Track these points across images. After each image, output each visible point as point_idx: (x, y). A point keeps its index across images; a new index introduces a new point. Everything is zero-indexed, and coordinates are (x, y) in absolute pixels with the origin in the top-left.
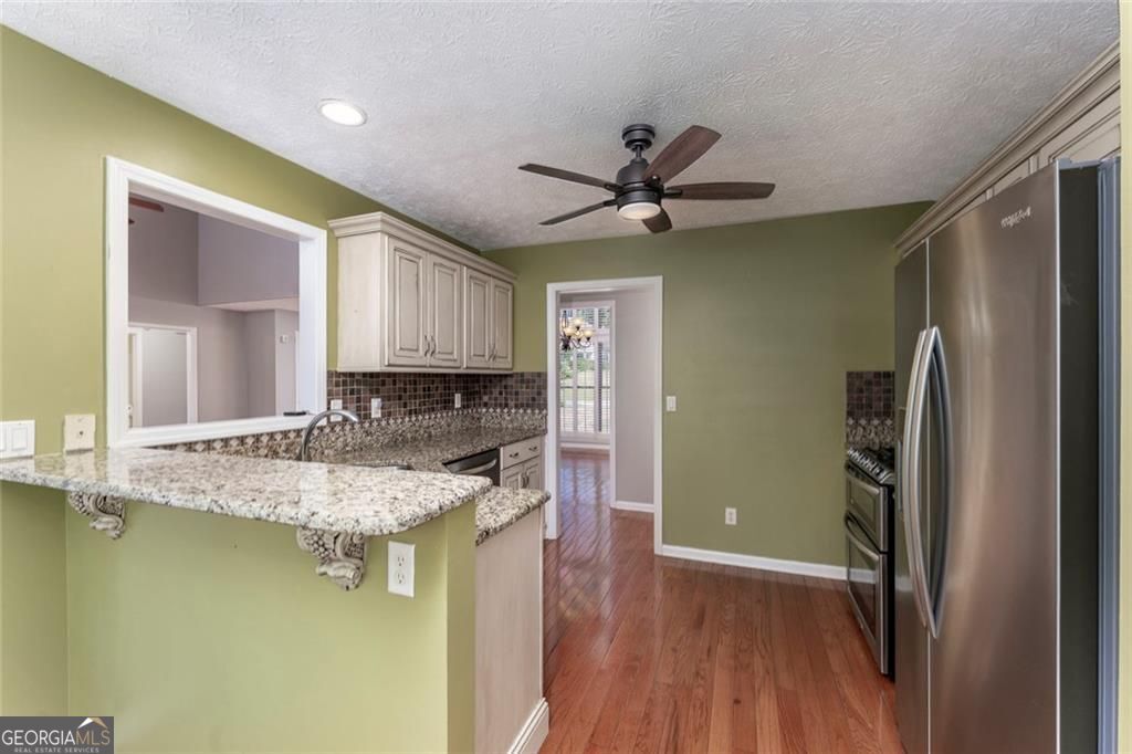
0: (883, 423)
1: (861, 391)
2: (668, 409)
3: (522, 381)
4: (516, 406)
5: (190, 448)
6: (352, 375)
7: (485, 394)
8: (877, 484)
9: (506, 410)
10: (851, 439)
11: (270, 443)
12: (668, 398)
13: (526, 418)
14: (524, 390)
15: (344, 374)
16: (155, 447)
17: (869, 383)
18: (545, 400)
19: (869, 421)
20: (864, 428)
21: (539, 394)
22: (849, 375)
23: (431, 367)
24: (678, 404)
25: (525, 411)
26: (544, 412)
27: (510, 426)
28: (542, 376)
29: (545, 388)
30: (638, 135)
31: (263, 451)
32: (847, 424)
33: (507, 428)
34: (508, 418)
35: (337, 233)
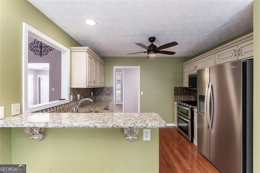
0: (180, 96)
1: (176, 90)
2: (141, 95)
3: (107, 89)
4: (105, 95)
5: (42, 111)
6: (74, 88)
7: (97, 92)
8: (189, 108)
9: (103, 96)
10: (175, 99)
11: (59, 108)
12: (141, 92)
13: (108, 98)
14: (107, 91)
15: (73, 88)
16: (34, 112)
17: (178, 89)
18: (113, 93)
19: (178, 96)
20: (177, 97)
21: (111, 92)
22: (175, 87)
23: (94, 86)
24: (143, 93)
25: (108, 96)
26: (113, 96)
27: (104, 100)
28: (112, 88)
29: (113, 90)
30: (152, 39)
31: (58, 111)
32: (174, 97)
33: (103, 100)
34: (103, 98)
35: (72, 51)
